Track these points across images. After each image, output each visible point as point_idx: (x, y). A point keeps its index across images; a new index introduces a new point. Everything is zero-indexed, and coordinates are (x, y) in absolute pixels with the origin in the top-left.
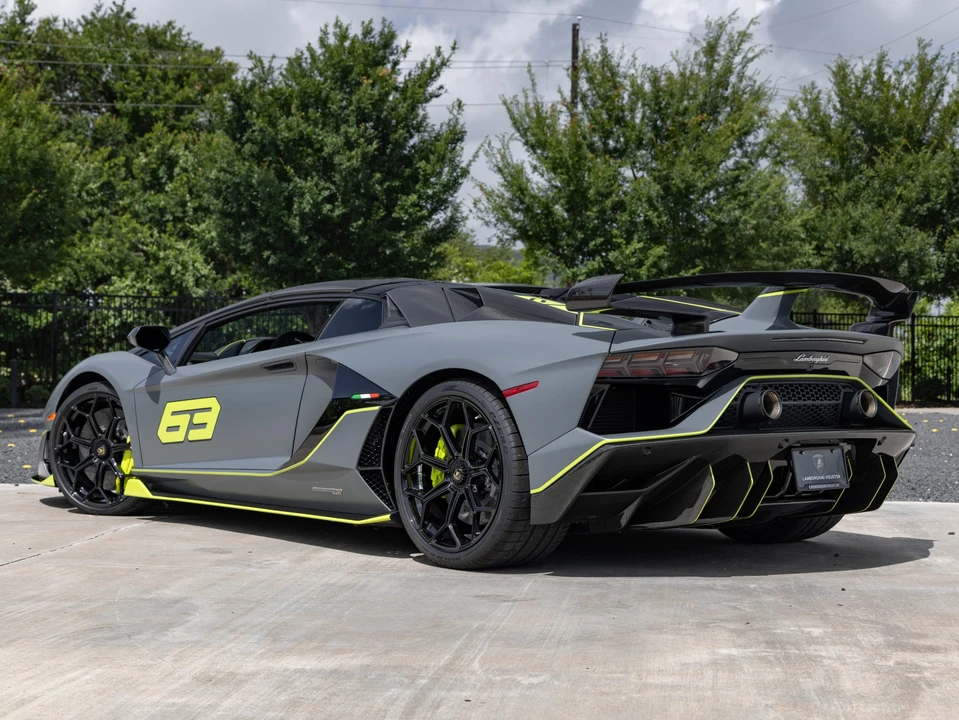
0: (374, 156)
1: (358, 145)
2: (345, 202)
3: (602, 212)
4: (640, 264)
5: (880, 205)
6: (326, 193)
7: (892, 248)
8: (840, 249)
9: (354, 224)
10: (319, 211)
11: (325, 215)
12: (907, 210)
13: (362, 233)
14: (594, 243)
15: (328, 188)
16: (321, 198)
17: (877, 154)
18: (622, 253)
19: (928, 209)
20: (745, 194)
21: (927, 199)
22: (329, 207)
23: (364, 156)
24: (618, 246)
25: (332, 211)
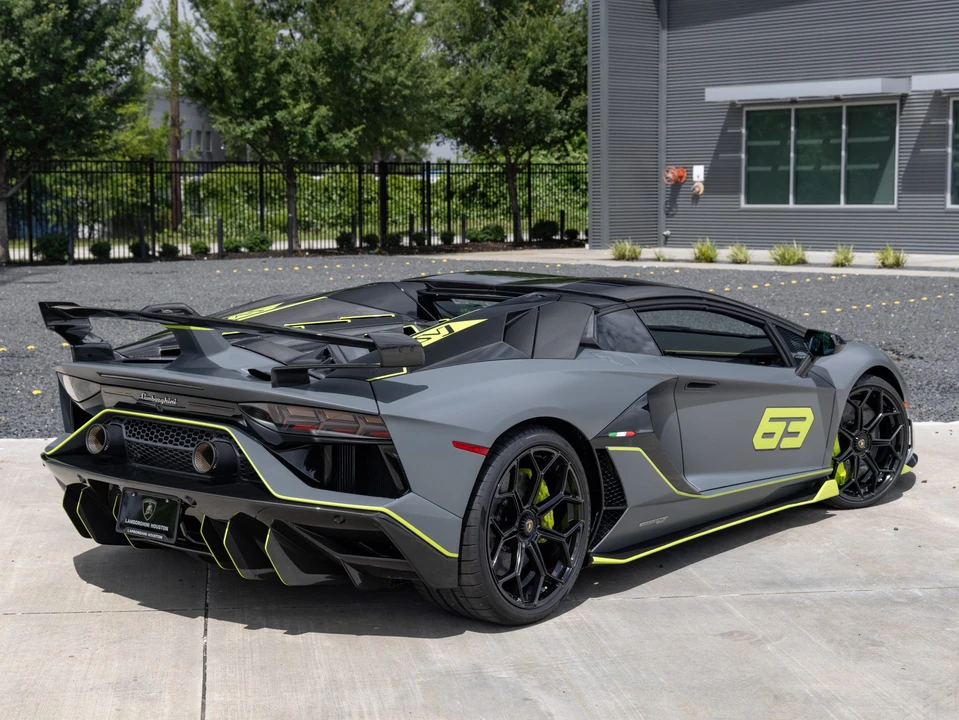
0: (64, 22)
1: (49, 10)
2: (33, 66)
3: (269, 73)
4: (306, 123)
5: (510, 66)
6: (16, 57)
7: (521, 107)
8: (475, 105)
9: (45, 88)
10: (9, 74)
11: (14, 78)
12: (534, 71)
13: (51, 97)
14: (261, 102)
15: (17, 52)
16: (10, 61)
17: (505, 18)
18: (290, 113)
19: (553, 70)
20: (398, 56)
21: (552, 60)
22: (18, 69)
23: (55, 21)
24: (285, 106)
25: (20, 74)
